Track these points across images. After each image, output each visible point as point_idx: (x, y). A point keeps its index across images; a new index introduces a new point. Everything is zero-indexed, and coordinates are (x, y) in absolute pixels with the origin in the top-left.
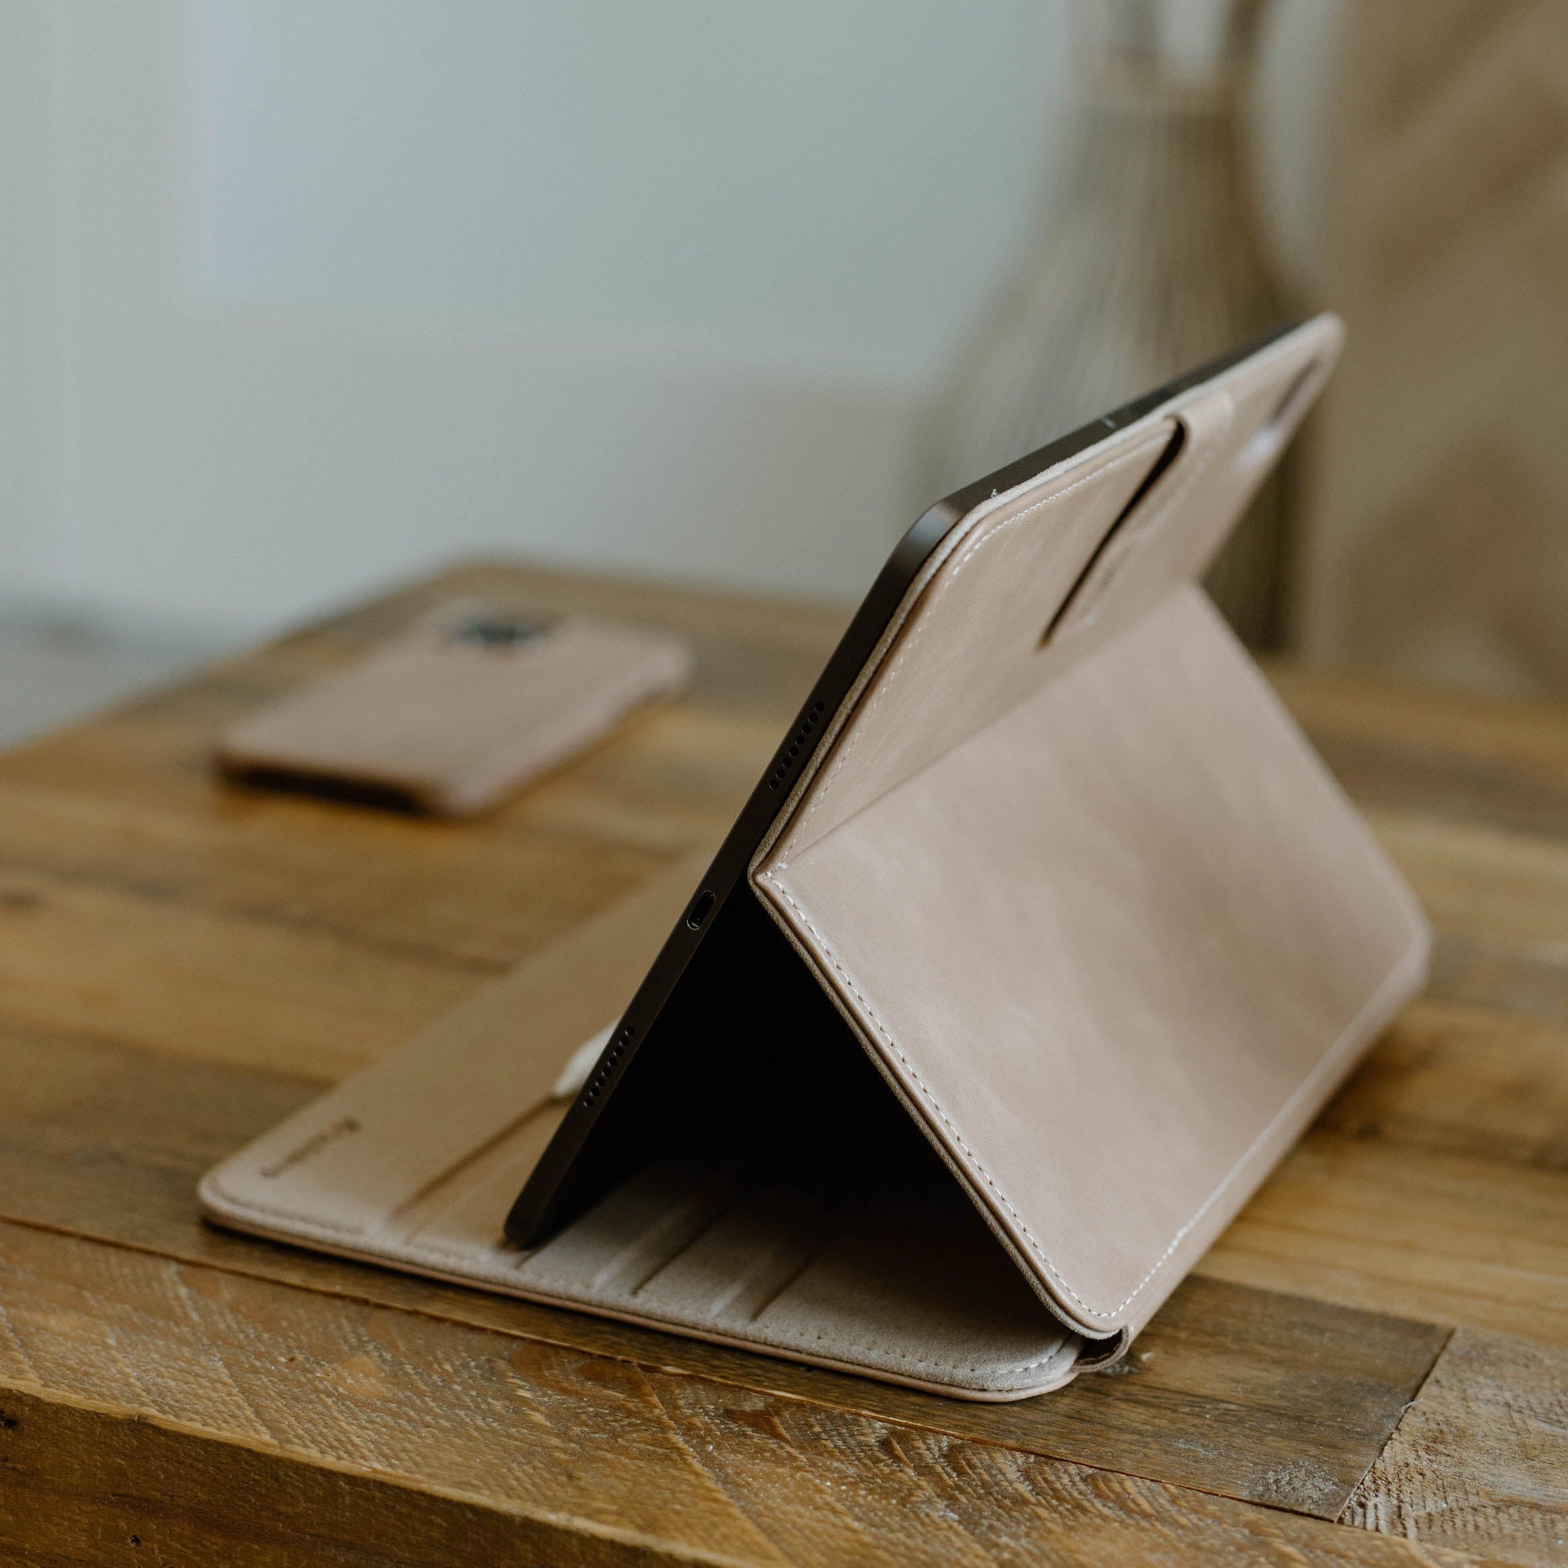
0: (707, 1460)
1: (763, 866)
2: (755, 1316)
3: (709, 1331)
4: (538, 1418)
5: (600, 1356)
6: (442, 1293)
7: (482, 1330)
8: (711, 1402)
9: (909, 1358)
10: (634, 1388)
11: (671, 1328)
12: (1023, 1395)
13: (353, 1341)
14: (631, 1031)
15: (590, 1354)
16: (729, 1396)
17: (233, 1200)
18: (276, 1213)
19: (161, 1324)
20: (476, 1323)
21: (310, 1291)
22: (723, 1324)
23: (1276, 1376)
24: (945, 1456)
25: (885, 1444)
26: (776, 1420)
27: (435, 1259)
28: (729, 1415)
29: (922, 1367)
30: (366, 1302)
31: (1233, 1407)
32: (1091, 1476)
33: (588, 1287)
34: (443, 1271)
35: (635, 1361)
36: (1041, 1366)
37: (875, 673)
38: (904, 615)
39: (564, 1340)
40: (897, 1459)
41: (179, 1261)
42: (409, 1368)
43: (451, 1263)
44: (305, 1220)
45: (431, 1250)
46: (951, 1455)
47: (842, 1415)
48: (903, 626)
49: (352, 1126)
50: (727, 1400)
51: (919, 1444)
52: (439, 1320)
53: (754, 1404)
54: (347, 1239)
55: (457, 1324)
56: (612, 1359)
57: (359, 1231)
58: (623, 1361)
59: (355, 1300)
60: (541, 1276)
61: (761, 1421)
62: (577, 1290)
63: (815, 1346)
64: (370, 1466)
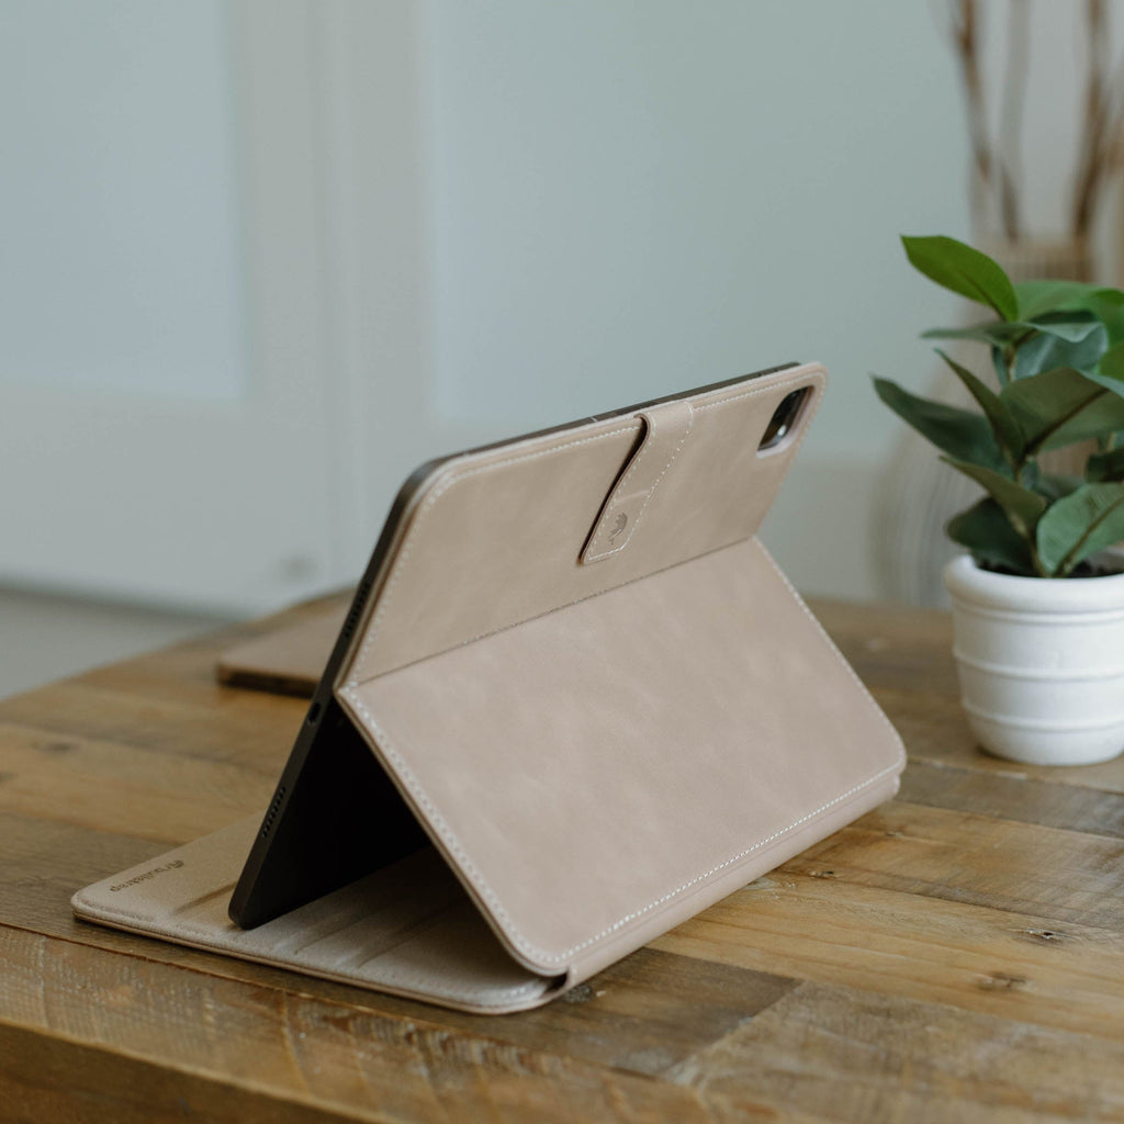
0: (297, 1041)
2: (359, 966)
3: (333, 974)
4: (210, 1019)
5: (267, 988)
6: (191, 954)
7: (204, 973)
8: (317, 1011)
10: (277, 1005)
13: (125, 977)
15: (260, 987)
16: (330, 1009)
17: (86, 903)
18: (108, 909)
19: (19, 968)
20: (201, 970)
21: (116, 953)
22: (341, 970)
23: (674, 1005)
25: (409, 1037)
26: (351, 1022)
27: (190, 934)
28: (325, 1019)
30: (145, 959)
33: (271, 949)
34: (193, 942)
35: (284, 990)
40: (412, 1044)
41: (47, 936)
42: (149, 993)
43: (199, 936)
44: (123, 913)
45: (189, 929)
46: (444, 1045)
49: (178, 864)
50: (328, 1012)
51: (429, 1036)
52: (182, 968)
53: (345, 1013)
54: (144, 923)
55: (191, 970)
56: (272, 990)
58: (278, 991)
59: (139, 958)
60: (246, 944)
61: (342, 1024)
62: (264, 951)
64: (97, 1040)
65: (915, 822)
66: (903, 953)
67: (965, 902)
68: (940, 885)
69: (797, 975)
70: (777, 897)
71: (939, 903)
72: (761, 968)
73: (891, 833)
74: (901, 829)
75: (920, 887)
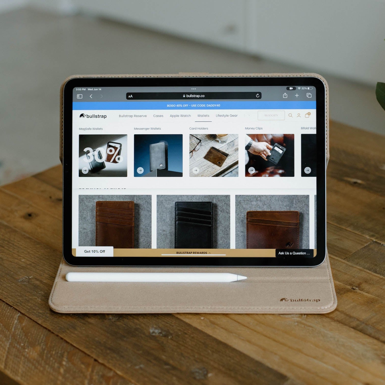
8: (101, 372)
10: (88, 365)
13: (40, 341)
20: (68, 341)
21: (41, 326)
28: (103, 376)
30: (51, 331)
35: (93, 357)
50: (105, 372)
52: (62, 338)
53: (110, 374)
65: (366, 281)
66: (334, 366)
67: (370, 335)
68: (363, 323)
69: (289, 374)
70: (296, 324)
71: (360, 335)
72: (275, 367)
73: (354, 288)
74: (359, 286)
75: (354, 324)
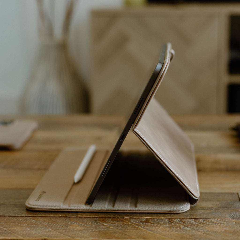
0: (144, 228)
1: (135, 127)
2: (136, 207)
3: (129, 211)
4: (111, 227)
5: (113, 218)
8: (137, 221)
9: (165, 209)
10: (123, 221)
11: (122, 211)
12: (185, 211)
14: (110, 161)
15: (111, 218)
16: (139, 219)
22: (131, 209)
23: (218, 203)
24: (180, 221)
25: (169, 221)
26: (149, 221)
28: (141, 222)
29: (168, 209)
31: (216, 208)
32: (205, 220)
33: (105, 208)
35: (119, 217)
36: (186, 206)
37: (154, 91)
38: (158, 80)
39: (105, 216)
40: (173, 223)
42: (83, 225)
43: (79, 208)
47: (159, 219)
48: (158, 82)
49: (44, 192)
51: (174, 220)
53: (144, 220)
54: (58, 208)
56: (115, 218)
57: (60, 206)
58: (117, 218)
59: (65, 217)
60: (96, 207)
61: (147, 222)
62: (103, 208)
63: (149, 209)
